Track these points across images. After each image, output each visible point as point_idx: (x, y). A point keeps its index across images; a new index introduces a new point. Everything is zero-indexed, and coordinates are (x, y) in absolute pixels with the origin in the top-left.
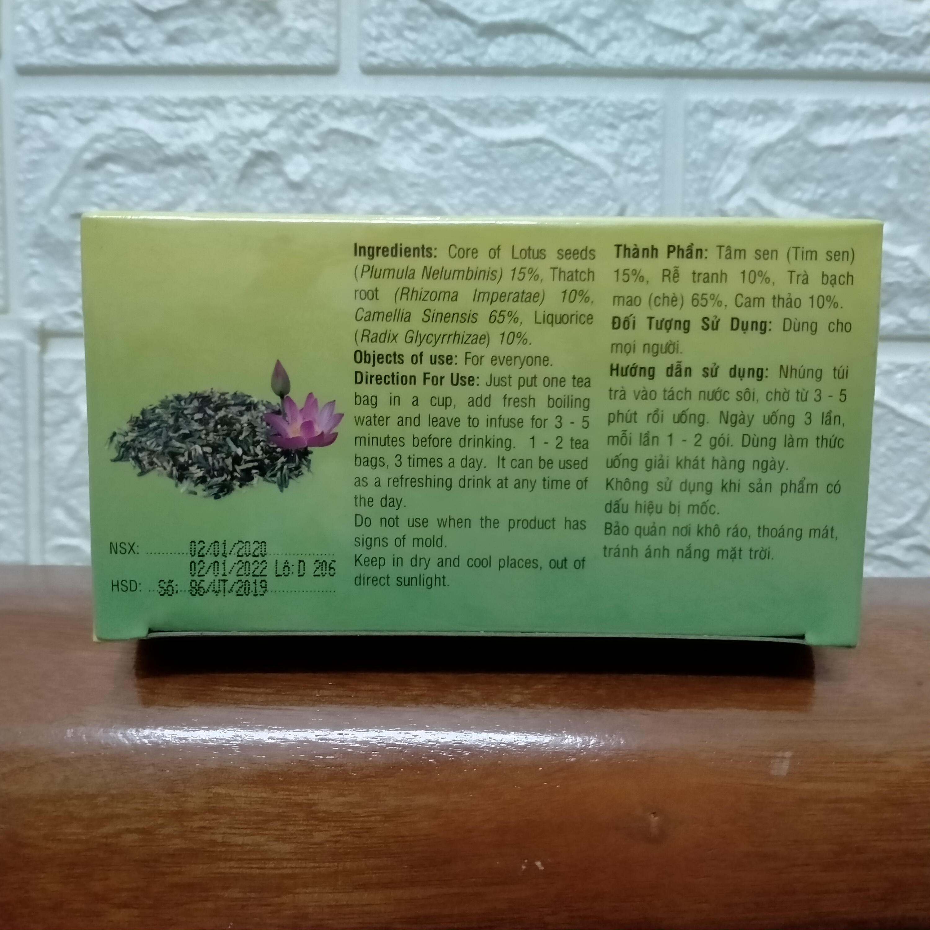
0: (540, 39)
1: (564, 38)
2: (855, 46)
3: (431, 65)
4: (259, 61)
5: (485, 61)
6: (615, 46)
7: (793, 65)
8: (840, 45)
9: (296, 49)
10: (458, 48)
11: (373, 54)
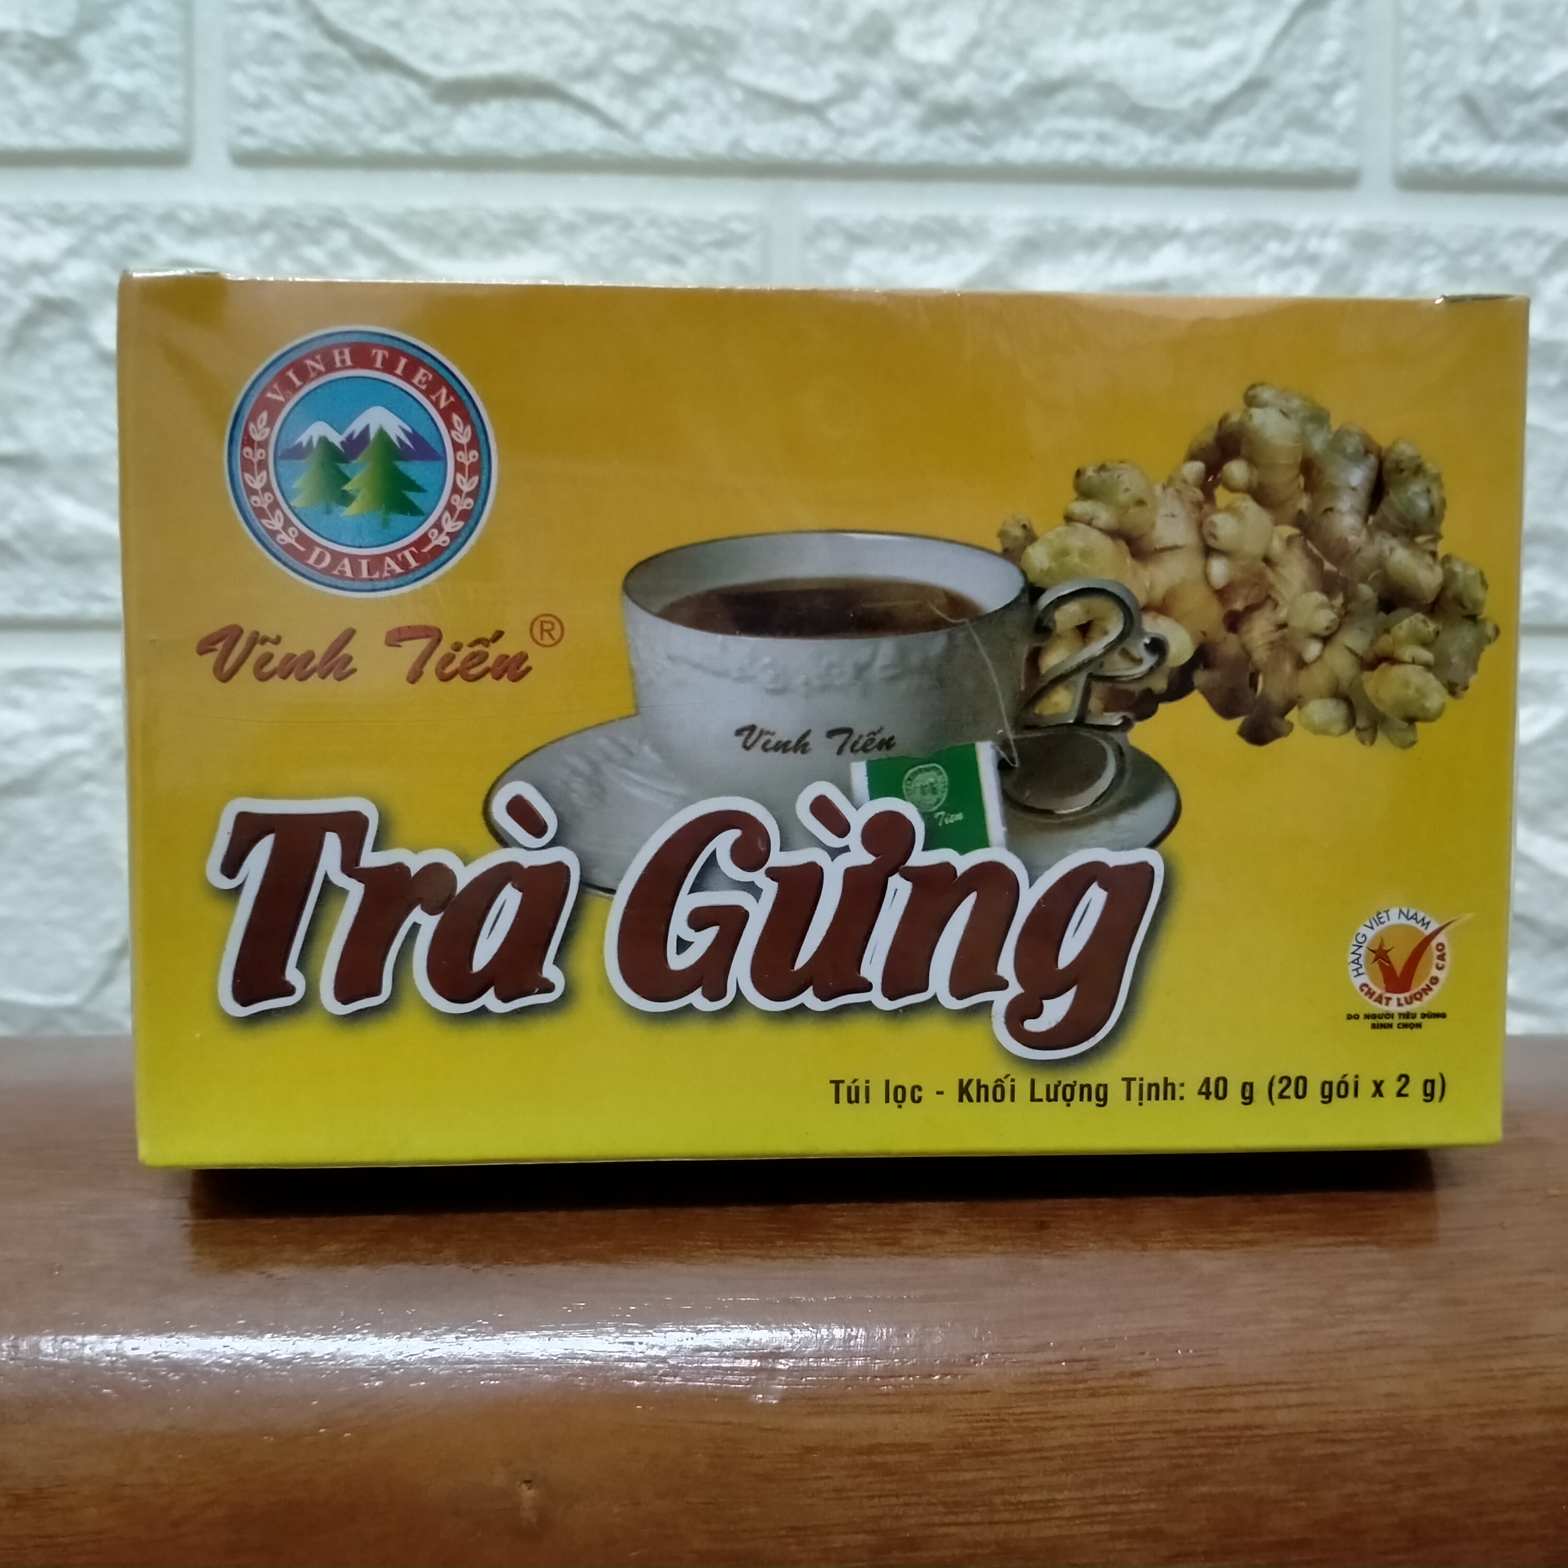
0: (545, 108)
1: (585, 107)
2: (1092, 125)
3: (352, 151)
4: (47, 142)
5: (447, 146)
6: (676, 121)
7: (984, 157)
8: (1067, 123)
9: (110, 122)
10: (399, 121)
11: (248, 131)
